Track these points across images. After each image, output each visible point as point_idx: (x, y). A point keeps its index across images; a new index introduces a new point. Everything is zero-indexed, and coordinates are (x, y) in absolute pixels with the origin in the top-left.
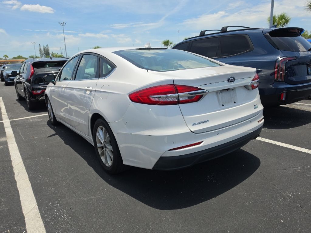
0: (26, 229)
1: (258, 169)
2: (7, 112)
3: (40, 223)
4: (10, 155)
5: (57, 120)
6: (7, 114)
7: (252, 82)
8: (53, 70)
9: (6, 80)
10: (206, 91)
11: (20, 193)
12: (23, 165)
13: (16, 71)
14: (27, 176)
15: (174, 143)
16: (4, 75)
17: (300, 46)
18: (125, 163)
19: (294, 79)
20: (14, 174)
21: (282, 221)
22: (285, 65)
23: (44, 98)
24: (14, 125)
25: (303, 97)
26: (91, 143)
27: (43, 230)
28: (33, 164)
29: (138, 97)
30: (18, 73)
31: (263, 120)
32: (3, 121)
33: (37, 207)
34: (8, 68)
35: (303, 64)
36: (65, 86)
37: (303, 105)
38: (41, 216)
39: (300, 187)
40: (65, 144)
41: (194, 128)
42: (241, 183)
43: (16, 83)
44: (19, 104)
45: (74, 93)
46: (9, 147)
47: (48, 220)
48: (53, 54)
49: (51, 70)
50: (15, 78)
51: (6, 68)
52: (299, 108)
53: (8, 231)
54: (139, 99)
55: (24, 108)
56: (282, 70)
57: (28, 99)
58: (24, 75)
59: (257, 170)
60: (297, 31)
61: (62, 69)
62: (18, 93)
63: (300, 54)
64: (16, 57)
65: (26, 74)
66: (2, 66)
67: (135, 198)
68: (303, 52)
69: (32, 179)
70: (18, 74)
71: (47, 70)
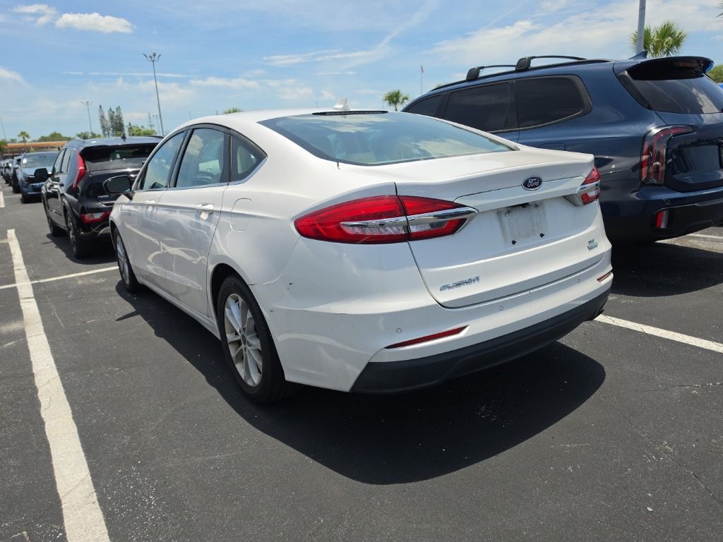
0: (64, 528)
1: (600, 389)
2: (25, 264)
3: (96, 516)
4: (31, 362)
5: (139, 282)
6: (26, 268)
7: (584, 186)
8: (129, 164)
9: (25, 189)
10: (474, 210)
11: (51, 446)
12: (61, 384)
13: (45, 169)
14: (70, 408)
15: (399, 330)
16: (19, 179)
17: (704, 101)
18: (289, 377)
19: (688, 178)
20: (39, 405)
21: (650, 509)
22: (665, 145)
23: (107, 229)
24: (41, 294)
25: (711, 220)
26: (214, 333)
27: (103, 532)
28: (81, 381)
29: (314, 225)
30: (50, 173)
31: (612, 276)
32: (17, 285)
33: (89, 478)
34: (28, 162)
35: (711, 142)
36: (153, 202)
37: (712, 240)
38: (99, 500)
39: (696, 432)
40: (155, 336)
41: (446, 297)
42: (558, 423)
43: (45, 196)
44: (54, 245)
45: (178, 219)
46: (29, 344)
47: (113, 509)
48: (131, 128)
49: (124, 165)
50: (42, 185)
51: (25, 161)
52: (703, 246)
53: (24, 532)
54: (318, 231)
55: (64, 254)
56: (658, 158)
57: (73, 234)
58: (63, 178)
59: (597, 392)
60: (695, 65)
61: (146, 162)
62: (51, 220)
63: (702, 119)
64: (46, 137)
65: (66, 176)
66: (16, 158)
67: (312, 458)
68: (710, 114)
69: (79, 417)
70: (49, 176)
71: (115, 166)
